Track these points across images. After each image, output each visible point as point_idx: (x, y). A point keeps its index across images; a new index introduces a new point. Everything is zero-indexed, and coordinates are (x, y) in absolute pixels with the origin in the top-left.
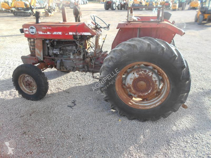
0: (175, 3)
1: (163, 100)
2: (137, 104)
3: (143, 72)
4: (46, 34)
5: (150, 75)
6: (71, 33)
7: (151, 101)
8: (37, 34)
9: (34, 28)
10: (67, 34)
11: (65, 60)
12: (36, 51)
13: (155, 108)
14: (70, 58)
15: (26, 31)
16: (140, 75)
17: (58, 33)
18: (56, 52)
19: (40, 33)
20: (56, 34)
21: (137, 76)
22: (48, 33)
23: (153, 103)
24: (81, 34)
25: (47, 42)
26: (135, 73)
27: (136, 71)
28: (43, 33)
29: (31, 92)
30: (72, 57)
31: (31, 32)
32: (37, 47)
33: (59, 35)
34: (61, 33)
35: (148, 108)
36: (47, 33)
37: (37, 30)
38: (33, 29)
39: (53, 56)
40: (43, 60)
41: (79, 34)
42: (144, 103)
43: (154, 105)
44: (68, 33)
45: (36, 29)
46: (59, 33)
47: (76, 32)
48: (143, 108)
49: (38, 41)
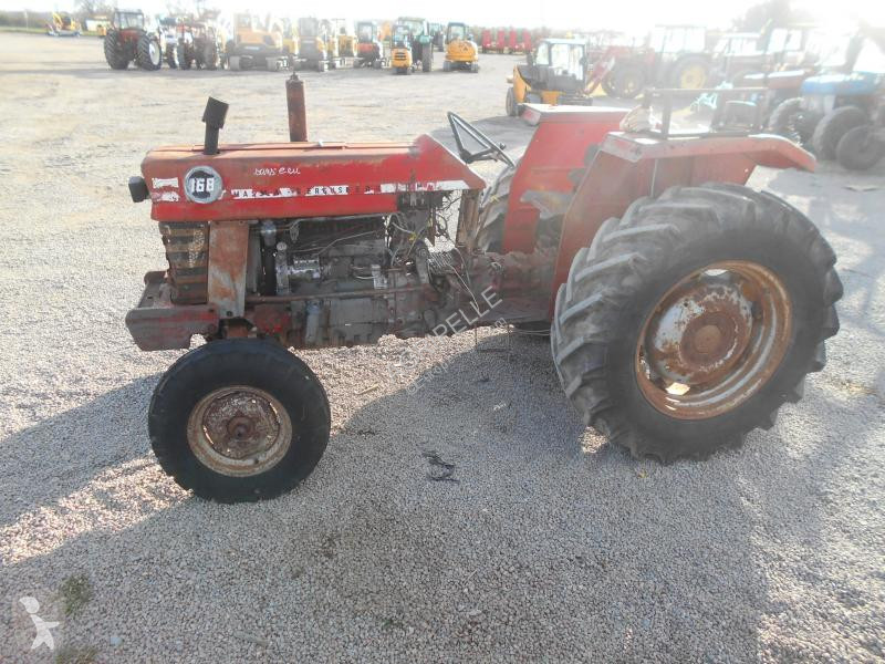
0: (401, 45)
1: (768, 372)
2: (687, 404)
3: (714, 294)
4: (271, 195)
5: (735, 302)
6: (388, 188)
7: (723, 385)
8: (223, 200)
9: (212, 176)
10: (372, 192)
11: (341, 298)
12: (210, 278)
13: (744, 404)
14: (372, 288)
15: (168, 189)
16: (708, 305)
17: (332, 190)
18: (304, 271)
19: (241, 196)
20: (321, 193)
21: (697, 310)
22: (285, 192)
23: (734, 389)
24: (430, 187)
25: (269, 231)
26: (692, 302)
27: (695, 296)
28: (258, 195)
29: (250, 462)
30: (378, 282)
31: (195, 194)
32: (216, 261)
33: (336, 198)
34: (344, 188)
35: (724, 408)
36: (277, 192)
37: (226, 184)
38: (208, 180)
39: (288, 291)
40: (246, 314)
41: (420, 189)
42: (704, 398)
43: (742, 396)
44: (378, 189)
45: (223, 177)
46: (336, 188)
47: (410, 183)
48: (710, 413)
49: (230, 231)
